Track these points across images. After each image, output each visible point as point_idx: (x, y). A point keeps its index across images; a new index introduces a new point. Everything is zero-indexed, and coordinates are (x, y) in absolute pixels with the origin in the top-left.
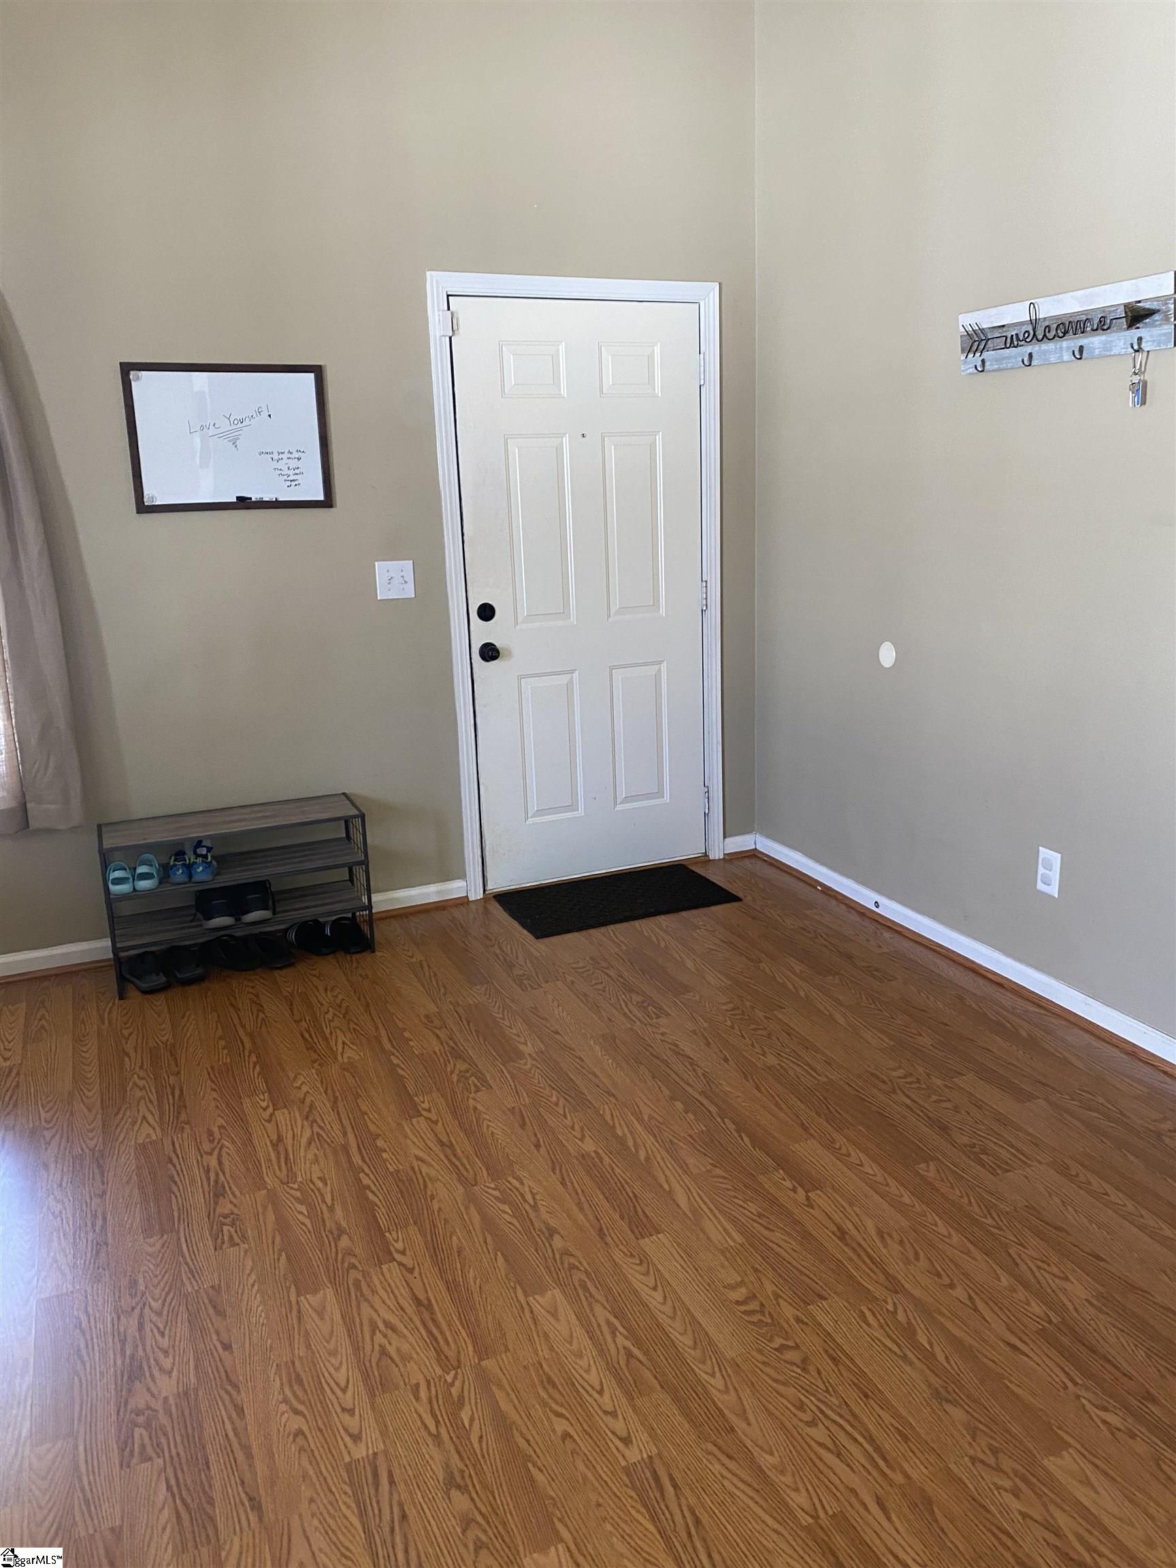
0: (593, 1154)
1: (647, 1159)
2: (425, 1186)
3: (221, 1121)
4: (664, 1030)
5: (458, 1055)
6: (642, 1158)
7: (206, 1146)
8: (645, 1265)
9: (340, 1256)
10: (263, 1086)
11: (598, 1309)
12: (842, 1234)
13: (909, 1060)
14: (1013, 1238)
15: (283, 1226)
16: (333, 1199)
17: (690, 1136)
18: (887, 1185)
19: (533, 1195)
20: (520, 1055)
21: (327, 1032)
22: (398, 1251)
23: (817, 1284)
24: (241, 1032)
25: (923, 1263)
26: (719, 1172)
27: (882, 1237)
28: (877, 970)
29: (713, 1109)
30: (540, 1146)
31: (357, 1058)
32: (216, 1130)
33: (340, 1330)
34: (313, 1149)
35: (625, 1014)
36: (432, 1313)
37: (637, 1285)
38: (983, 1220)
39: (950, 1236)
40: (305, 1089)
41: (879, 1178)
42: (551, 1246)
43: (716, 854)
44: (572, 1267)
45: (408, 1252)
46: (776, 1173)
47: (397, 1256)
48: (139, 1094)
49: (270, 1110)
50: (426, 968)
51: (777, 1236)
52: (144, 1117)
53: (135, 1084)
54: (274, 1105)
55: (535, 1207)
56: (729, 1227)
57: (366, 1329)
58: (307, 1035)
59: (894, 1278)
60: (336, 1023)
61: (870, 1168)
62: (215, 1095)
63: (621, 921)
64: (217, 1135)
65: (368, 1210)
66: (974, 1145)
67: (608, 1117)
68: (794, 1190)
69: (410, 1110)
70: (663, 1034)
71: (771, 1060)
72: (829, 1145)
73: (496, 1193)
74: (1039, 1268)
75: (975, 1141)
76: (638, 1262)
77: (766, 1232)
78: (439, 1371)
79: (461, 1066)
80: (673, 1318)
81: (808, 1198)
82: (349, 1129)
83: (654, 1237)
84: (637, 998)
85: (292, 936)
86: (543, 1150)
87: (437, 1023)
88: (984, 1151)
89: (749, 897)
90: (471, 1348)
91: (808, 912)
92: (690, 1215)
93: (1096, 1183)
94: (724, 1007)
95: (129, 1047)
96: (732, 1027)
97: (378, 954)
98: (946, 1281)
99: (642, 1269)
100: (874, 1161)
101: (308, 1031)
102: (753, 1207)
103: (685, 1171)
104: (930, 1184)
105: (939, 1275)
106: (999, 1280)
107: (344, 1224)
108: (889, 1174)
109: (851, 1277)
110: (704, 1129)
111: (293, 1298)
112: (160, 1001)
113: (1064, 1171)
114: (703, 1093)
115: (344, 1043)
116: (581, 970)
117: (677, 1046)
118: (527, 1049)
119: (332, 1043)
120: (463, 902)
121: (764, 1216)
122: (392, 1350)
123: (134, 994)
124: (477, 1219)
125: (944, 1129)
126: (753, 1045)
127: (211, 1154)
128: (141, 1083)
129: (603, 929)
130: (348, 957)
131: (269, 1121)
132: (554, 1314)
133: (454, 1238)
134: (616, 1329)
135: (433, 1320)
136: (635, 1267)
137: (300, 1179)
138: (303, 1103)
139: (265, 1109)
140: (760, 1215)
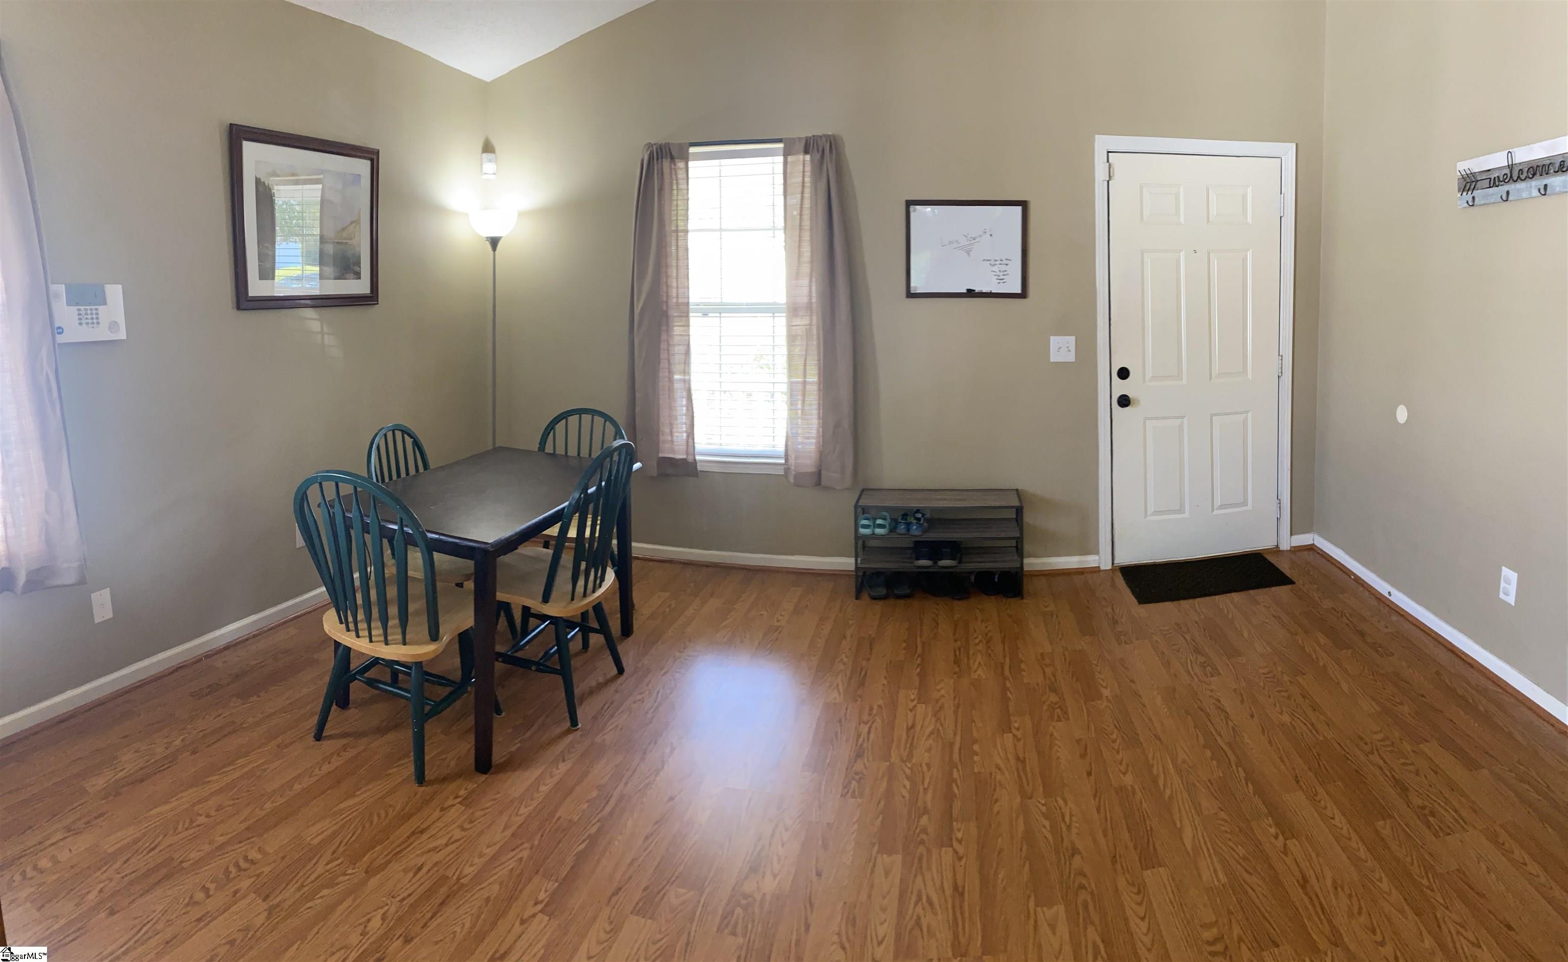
0: (1129, 788)
1: (1171, 797)
2: (995, 790)
3: (881, 702)
4: (1213, 687)
5: (1054, 689)
6: (1167, 796)
7: (865, 717)
8: (1142, 895)
9: (918, 831)
10: (917, 684)
11: (1091, 930)
12: (1304, 882)
13: (1389, 725)
14: (1442, 901)
15: (889, 794)
16: (929, 783)
17: (1210, 781)
18: (1350, 839)
19: (1071, 816)
20: (1100, 696)
21: (971, 652)
22: (957, 839)
23: (1274, 929)
24: (919, 639)
25: (1363, 919)
26: (1223, 815)
27: (1336, 888)
28: (1380, 647)
29: (1233, 758)
30: (1091, 774)
31: (984, 677)
32: (875, 707)
33: (895, 892)
34: (931, 741)
35: (1188, 672)
36: (962, 902)
37: (1129, 913)
38: (1420, 880)
39: (1390, 894)
40: (943, 692)
41: (1345, 832)
42: (1070, 864)
43: (1285, 546)
44: (1082, 887)
45: (963, 843)
46: (1265, 819)
47: (955, 844)
48: (842, 667)
49: (915, 702)
50: (1055, 617)
51: (1254, 880)
52: (838, 685)
53: (842, 659)
54: (919, 699)
55: (1069, 827)
56: (1218, 867)
57: (914, 898)
58: (958, 653)
59: (1338, 931)
60: (980, 647)
61: (1339, 820)
62: (885, 682)
63: (1206, 595)
64: (875, 712)
65: (949, 797)
66: (1423, 808)
67: (1150, 756)
68: (1276, 837)
69: (1005, 726)
70: (1212, 691)
71: (1286, 718)
72: (1313, 798)
73: (1044, 809)
74: (1458, 933)
75: (1426, 803)
76: (1136, 891)
77: (1245, 875)
78: (950, 954)
79: (1054, 698)
80: (1149, 950)
81: (1285, 845)
82: (959, 732)
83: (1155, 870)
84: (1201, 659)
85: (973, 578)
86: (1092, 778)
87: (1047, 661)
88: (1432, 814)
89: (1301, 582)
90: (979, 942)
91: (1341, 596)
92: (1191, 852)
93: (1519, 854)
94: (1262, 671)
95: (848, 633)
96: (1264, 689)
97: (1025, 601)
98: (1379, 938)
99: (1138, 898)
100: (1343, 815)
101: (959, 649)
102: (1241, 851)
103: (1197, 812)
104: (1383, 839)
105: (1374, 931)
106: (1423, 941)
107: (929, 805)
108: (1355, 830)
109: (1304, 926)
110: (1221, 775)
111: (874, 853)
112: (878, 606)
113: (1494, 838)
114: (1229, 745)
115: (979, 663)
116: (1164, 632)
117: (1219, 701)
118: (1106, 692)
119: (971, 662)
120: (1096, 570)
121: (1248, 859)
122: (924, 922)
123: (865, 596)
124: (1021, 828)
125: (1403, 789)
126: (1275, 705)
127: (866, 723)
128: (845, 660)
129: (1191, 601)
130: (1004, 600)
131: (911, 710)
132: (1053, 927)
133: (1000, 840)
134: (1100, 952)
135: (961, 907)
136: (1133, 895)
137: (914, 761)
138: (937, 703)
139: (912, 701)
140: (1245, 859)
